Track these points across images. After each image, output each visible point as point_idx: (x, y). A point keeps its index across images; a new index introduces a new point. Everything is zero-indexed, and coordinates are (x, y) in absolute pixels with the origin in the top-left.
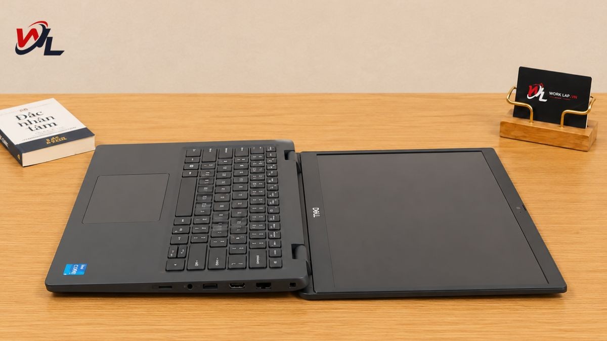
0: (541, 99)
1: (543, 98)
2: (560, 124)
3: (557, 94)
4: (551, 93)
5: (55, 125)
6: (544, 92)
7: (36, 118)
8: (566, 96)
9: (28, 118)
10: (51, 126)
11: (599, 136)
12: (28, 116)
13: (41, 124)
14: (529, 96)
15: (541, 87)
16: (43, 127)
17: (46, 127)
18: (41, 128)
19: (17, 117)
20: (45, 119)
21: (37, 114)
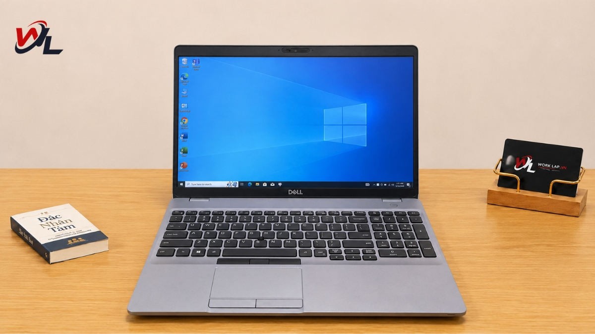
0: (529, 170)
1: (531, 170)
2: (549, 193)
3: (546, 165)
4: (540, 164)
5: (74, 227)
6: (532, 164)
7: (56, 221)
8: (555, 166)
9: (49, 221)
10: (70, 228)
11: (588, 202)
12: (49, 219)
13: (62, 226)
14: (517, 168)
15: (529, 158)
16: (64, 228)
17: (66, 229)
18: (63, 229)
19: (39, 219)
20: (65, 222)
21: (56, 217)
